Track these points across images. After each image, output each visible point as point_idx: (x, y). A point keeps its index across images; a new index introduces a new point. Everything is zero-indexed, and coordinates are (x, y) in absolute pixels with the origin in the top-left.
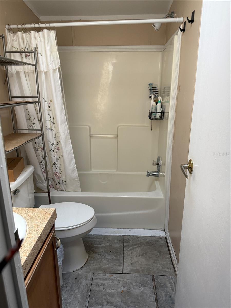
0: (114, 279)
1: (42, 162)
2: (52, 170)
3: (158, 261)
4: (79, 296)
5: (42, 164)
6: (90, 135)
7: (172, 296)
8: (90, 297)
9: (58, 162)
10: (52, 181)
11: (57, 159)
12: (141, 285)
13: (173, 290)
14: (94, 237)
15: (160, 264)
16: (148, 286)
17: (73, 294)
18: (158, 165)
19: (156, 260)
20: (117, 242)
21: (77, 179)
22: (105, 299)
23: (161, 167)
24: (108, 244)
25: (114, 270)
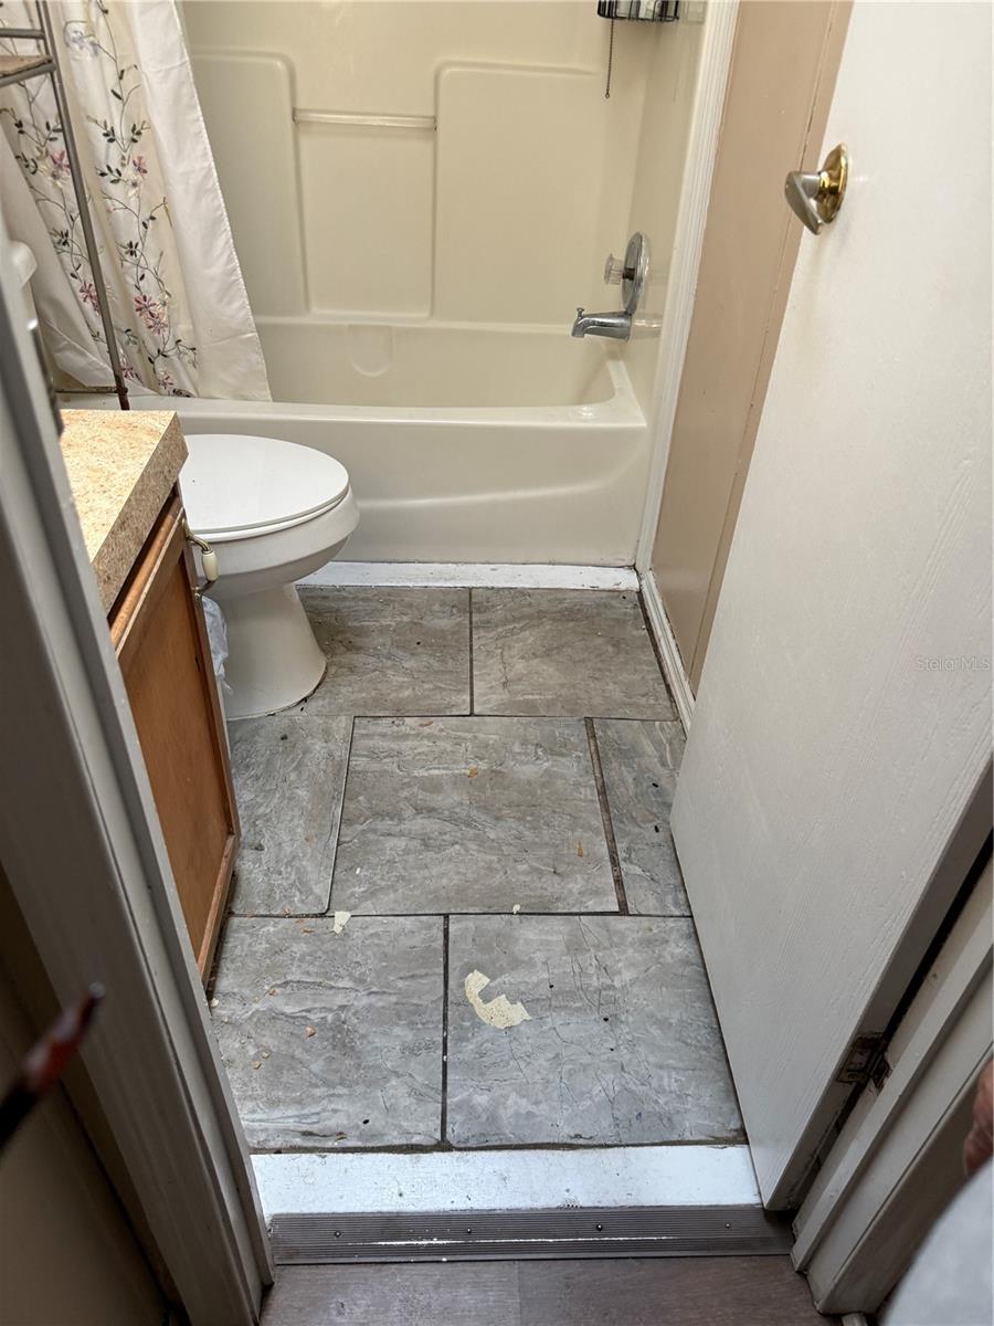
0: (436, 733)
1: (64, 239)
2: (122, 283)
3: (607, 673)
4: (302, 793)
5: (66, 248)
6: (294, 111)
7: (663, 783)
8: (347, 795)
9: (148, 241)
10: (128, 343)
11: (141, 226)
12: (545, 751)
13: (664, 764)
14: (344, 594)
15: (615, 683)
16: (570, 755)
17: (276, 789)
18: (632, 278)
19: (600, 670)
20: (444, 612)
21: (250, 335)
22: (406, 798)
23: (643, 284)
24: (405, 619)
25: (433, 706)
